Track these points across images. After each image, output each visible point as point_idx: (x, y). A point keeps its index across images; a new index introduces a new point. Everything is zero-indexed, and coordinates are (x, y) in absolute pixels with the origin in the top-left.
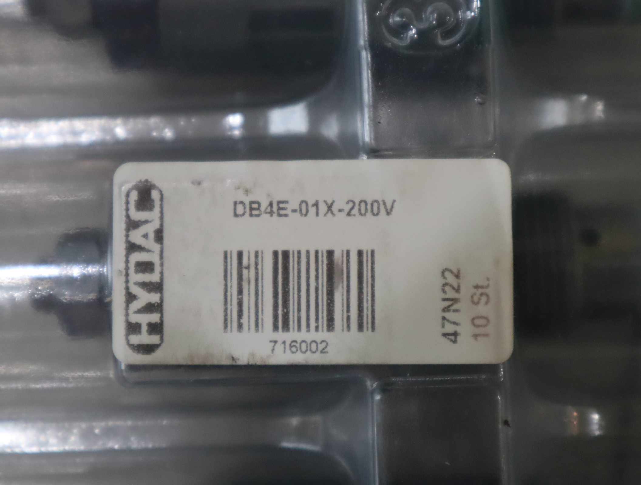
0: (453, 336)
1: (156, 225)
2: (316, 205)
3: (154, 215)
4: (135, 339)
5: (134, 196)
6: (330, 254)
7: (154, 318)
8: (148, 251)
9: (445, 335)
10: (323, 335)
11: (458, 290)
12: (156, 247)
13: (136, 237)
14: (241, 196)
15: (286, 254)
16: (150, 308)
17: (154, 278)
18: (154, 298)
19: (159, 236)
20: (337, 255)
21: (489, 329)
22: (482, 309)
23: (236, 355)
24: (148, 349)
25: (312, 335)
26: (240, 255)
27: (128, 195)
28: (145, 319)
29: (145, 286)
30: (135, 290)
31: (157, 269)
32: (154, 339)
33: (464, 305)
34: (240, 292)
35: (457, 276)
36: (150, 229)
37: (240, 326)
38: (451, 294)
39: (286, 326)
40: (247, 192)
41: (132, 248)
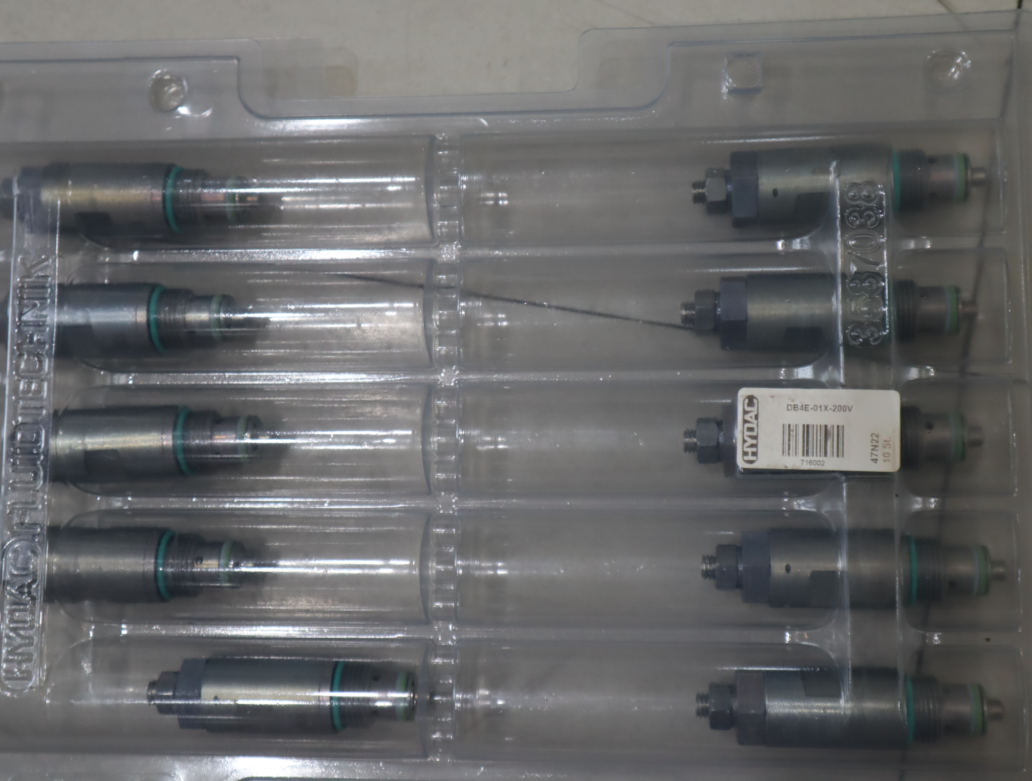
0: (875, 460)
1: (755, 413)
2: (820, 407)
3: (754, 409)
4: (746, 458)
5: (747, 401)
6: (826, 426)
7: (754, 450)
8: (752, 423)
9: (872, 460)
10: (823, 458)
11: (877, 442)
12: (755, 422)
13: (747, 417)
14: (790, 402)
15: (808, 426)
16: (752, 446)
17: (754, 434)
18: (754, 442)
19: (756, 417)
20: (829, 427)
21: (890, 458)
22: (887, 450)
23: (787, 466)
24: (751, 462)
25: (818, 458)
26: (789, 426)
27: (744, 401)
28: (750, 450)
29: (750, 437)
30: (746, 438)
31: (756, 430)
32: (754, 458)
33: (880, 448)
34: (789, 440)
35: (877, 437)
36: (753, 414)
37: (789, 454)
38: (875, 443)
39: (808, 454)
40: (793, 401)
41: (745, 421)
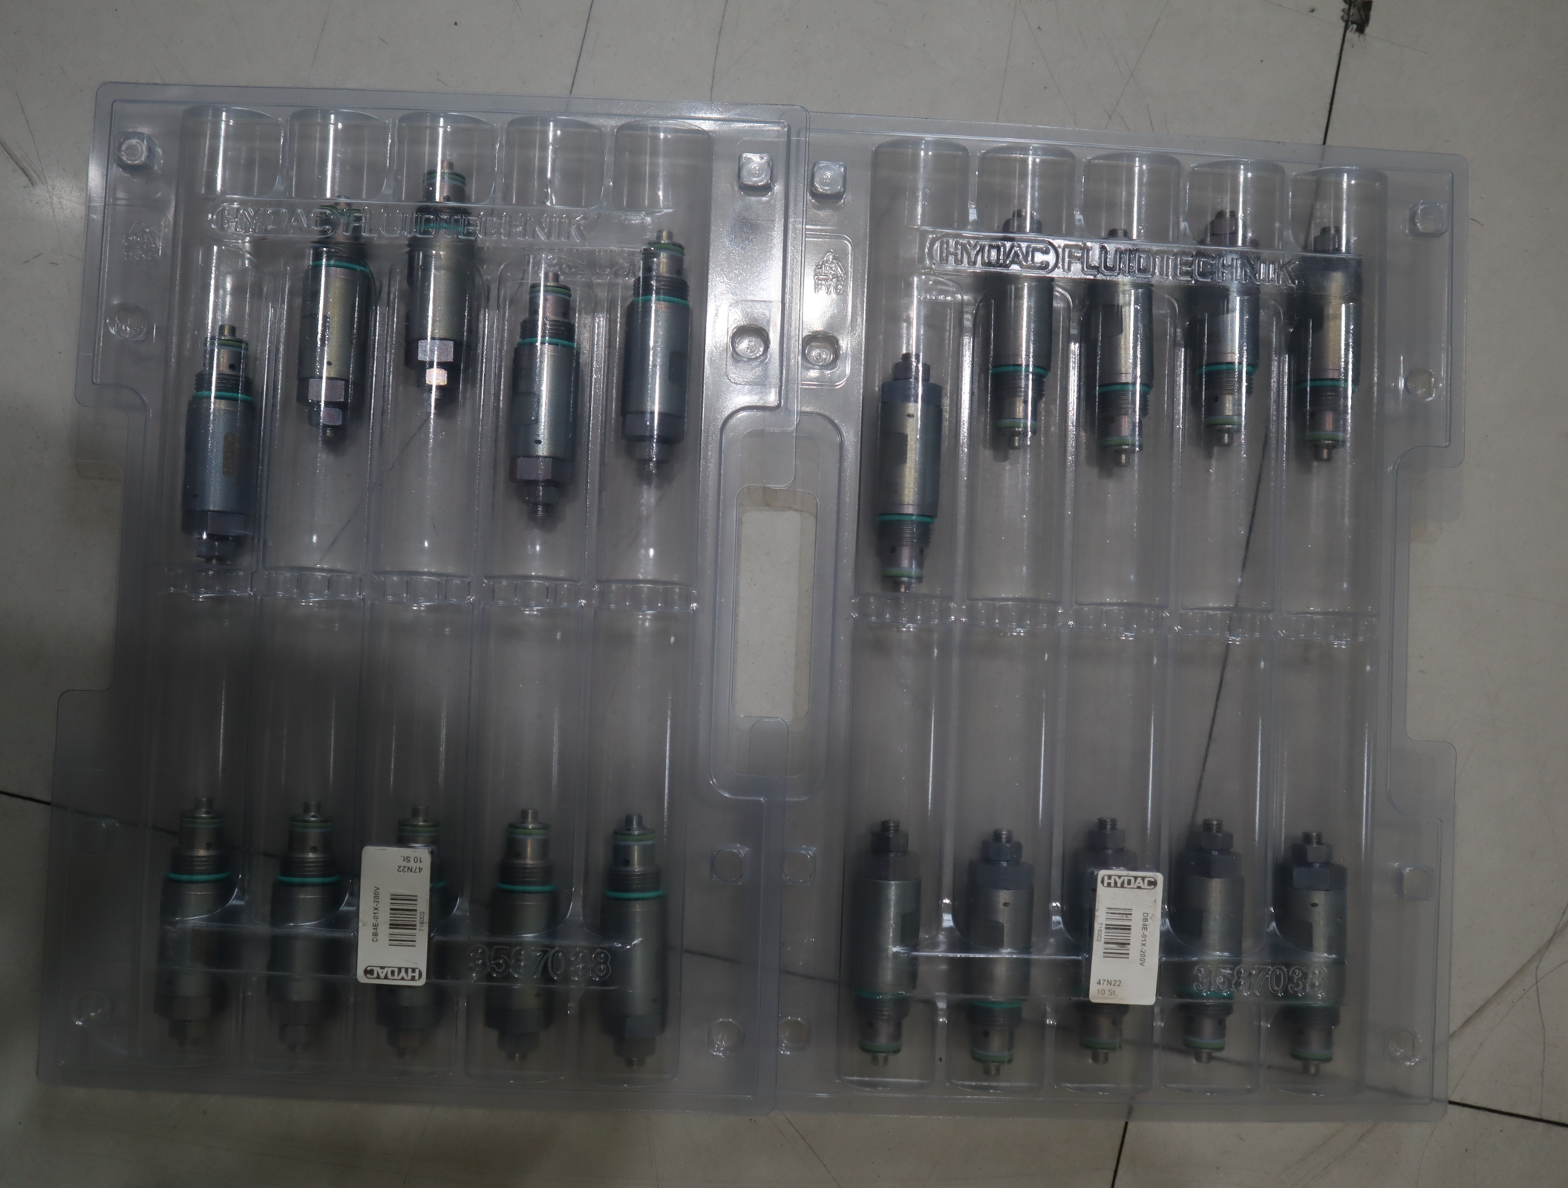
0: (1099, 983)
1: (1143, 887)
2: (1145, 941)
3: (1146, 886)
4: (1106, 878)
5: (1153, 880)
6: (1129, 944)
7: (1113, 885)
8: (1134, 884)
9: (1100, 981)
10: (1103, 940)
11: (1114, 985)
12: (1135, 887)
13: (1139, 880)
14: (1149, 916)
15: (1130, 929)
16: (1116, 883)
17: (1126, 885)
18: (1119, 885)
19: (1139, 888)
20: (1128, 946)
21: (1100, 995)
22: (1107, 993)
23: (1099, 911)
24: (1102, 882)
25: (1103, 937)
26: (1131, 914)
27: (1153, 878)
28: (1112, 881)
29: (1123, 882)
30: (1122, 879)
31: (1128, 886)
32: (1106, 884)
33: (1109, 987)
34: (1119, 914)
35: (1118, 985)
36: (1141, 885)
37: (1107, 913)
38: (1113, 983)
39: (1107, 928)
40: (1151, 918)
41: (1136, 878)
